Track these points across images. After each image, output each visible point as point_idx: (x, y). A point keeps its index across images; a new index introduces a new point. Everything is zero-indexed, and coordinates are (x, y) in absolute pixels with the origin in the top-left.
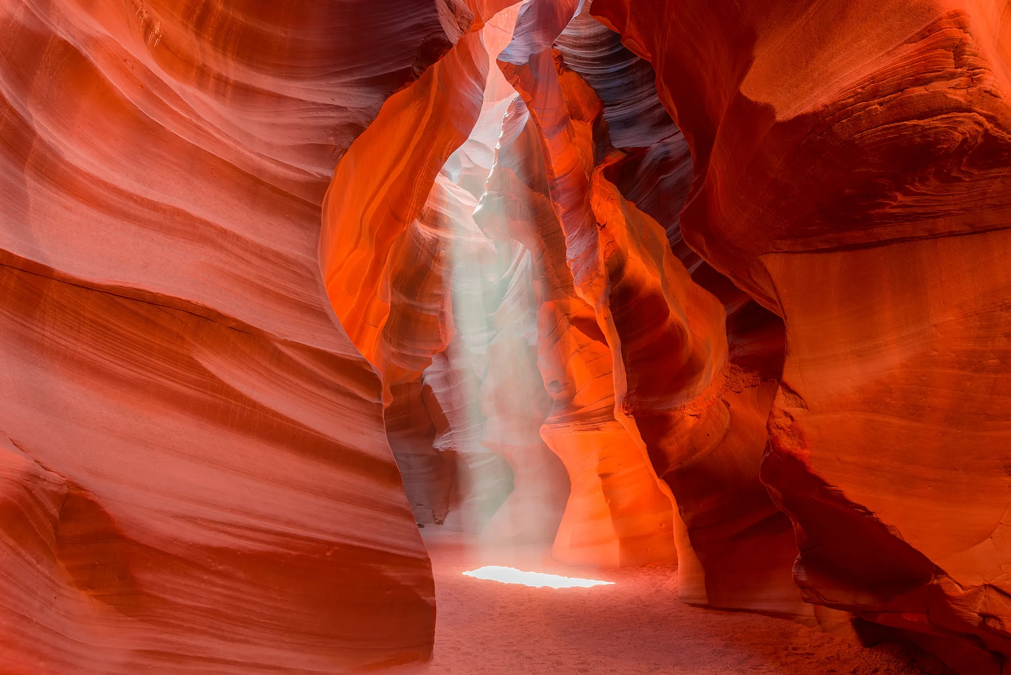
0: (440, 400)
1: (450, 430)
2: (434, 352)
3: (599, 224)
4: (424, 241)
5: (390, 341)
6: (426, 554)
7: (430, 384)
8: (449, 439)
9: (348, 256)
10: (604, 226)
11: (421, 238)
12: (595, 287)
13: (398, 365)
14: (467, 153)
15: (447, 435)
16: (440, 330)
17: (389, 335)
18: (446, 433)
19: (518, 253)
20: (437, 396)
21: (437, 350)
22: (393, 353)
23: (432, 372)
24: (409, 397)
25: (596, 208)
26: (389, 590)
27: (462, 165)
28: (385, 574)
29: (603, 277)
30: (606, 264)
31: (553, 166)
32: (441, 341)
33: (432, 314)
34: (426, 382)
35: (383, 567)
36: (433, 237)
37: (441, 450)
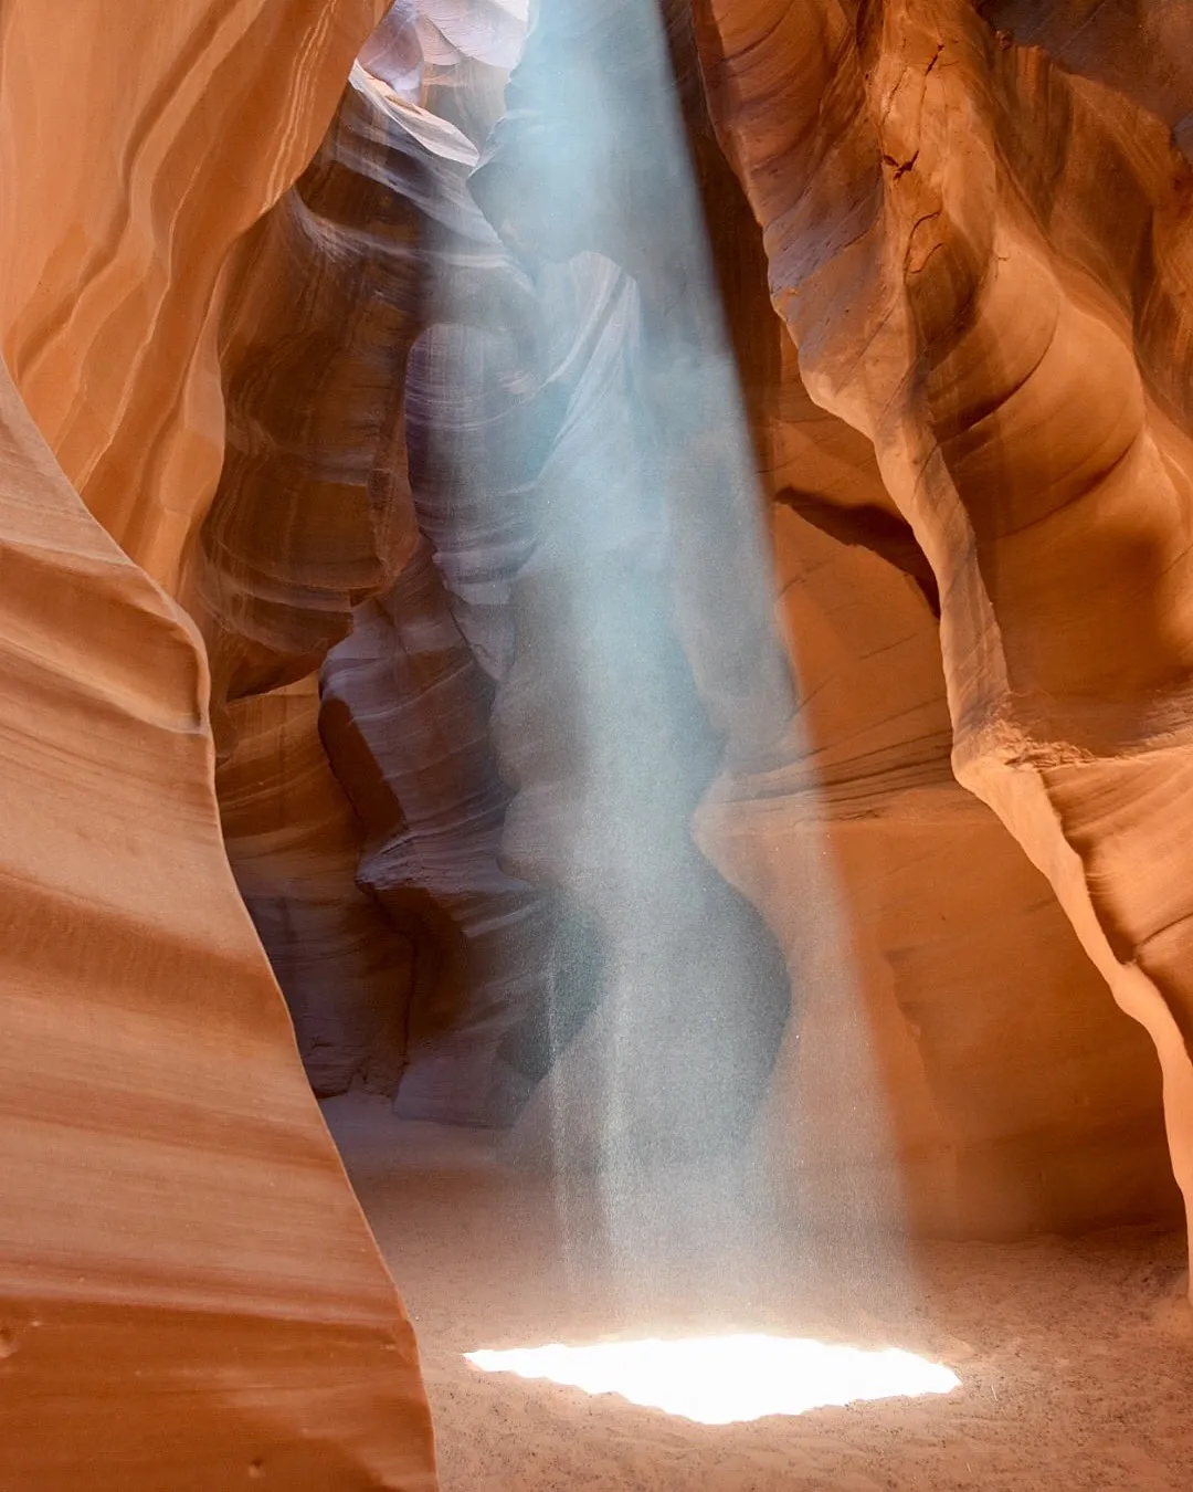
0: (374, 744)
1: (406, 828)
2: (357, 598)
3: (891, 162)
4: (323, 263)
5: (226, 566)
6: (391, 1307)
7: (342, 695)
8: (402, 856)
9: (88, 278)
10: (908, 166)
11: (313, 251)
12: (874, 365)
13: (252, 637)
14: (439, 25)
15: (398, 842)
16: (375, 531)
17: (222, 545)
18: (394, 836)
19: (598, 307)
20: (363, 731)
21: (368, 591)
22: (236, 600)
23: (350, 664)
24: (282, 737)
25: (884, 103)
26: (257, 1463)
27: (426, 59)
28: (241, 1401)
29: (900, 332)
30: (913, 292)
31: (718, 15)
32: (378, 563)
33: (348, 481)
34: (332, 691)
35: (230, 1375)
36: (348, 250)
37: (380, 887)
